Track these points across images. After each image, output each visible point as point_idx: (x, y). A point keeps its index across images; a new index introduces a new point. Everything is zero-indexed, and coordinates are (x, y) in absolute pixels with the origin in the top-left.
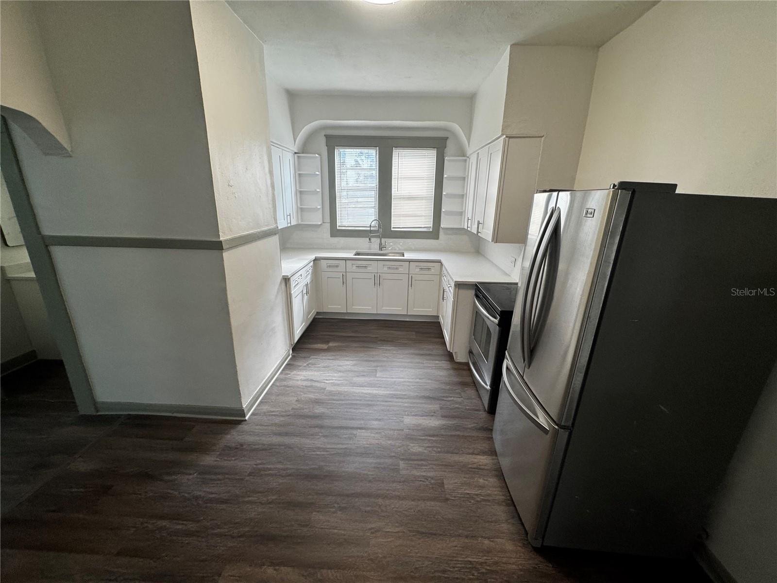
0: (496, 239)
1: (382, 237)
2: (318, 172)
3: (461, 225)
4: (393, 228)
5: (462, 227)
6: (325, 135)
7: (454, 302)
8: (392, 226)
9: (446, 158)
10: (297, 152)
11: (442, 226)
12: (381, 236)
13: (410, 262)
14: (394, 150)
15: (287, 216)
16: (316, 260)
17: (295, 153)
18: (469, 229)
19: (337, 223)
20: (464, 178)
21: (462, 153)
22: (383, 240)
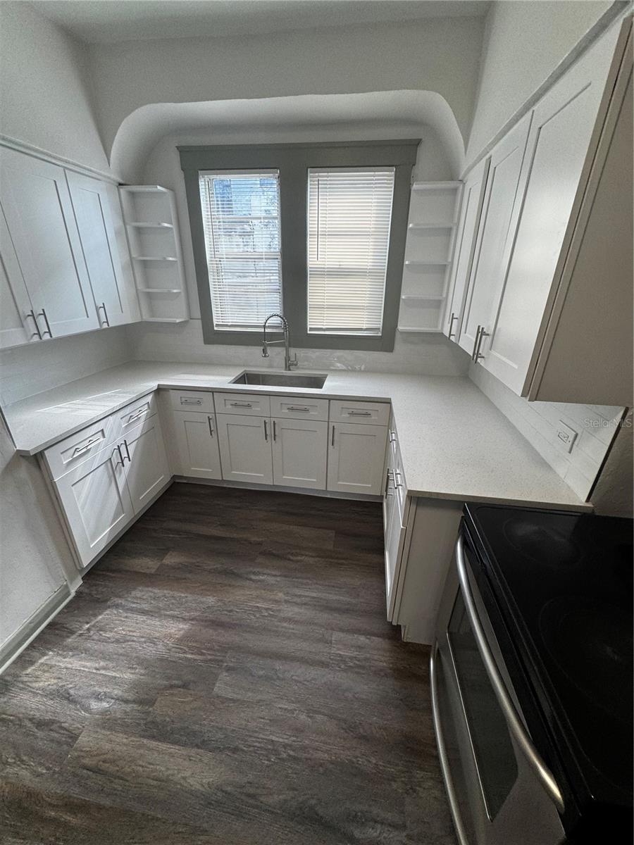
0: (537, 389)
1: (290, 346)
2: (171, 224)
3: (437, 327)
4: (311, 329)
5: (439, 329)
6: (178, 147)
7: (404, 532)
8: (309, 327)
9: (415, 187)
10: (122, 181)
11: (400, 328)
12: (287, 344)
13: (330, 400)
14: (309, 174)
15: (97, 309)
16: (160, 391)
17: (120, 184)
18: (452, 338)
19: (214, 320)
20: (450, 229)
21: (450, 173)
22: (293, 351)
